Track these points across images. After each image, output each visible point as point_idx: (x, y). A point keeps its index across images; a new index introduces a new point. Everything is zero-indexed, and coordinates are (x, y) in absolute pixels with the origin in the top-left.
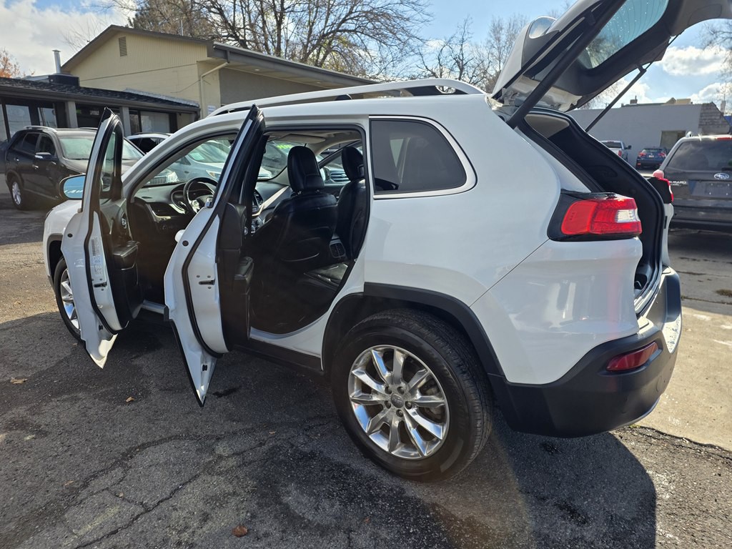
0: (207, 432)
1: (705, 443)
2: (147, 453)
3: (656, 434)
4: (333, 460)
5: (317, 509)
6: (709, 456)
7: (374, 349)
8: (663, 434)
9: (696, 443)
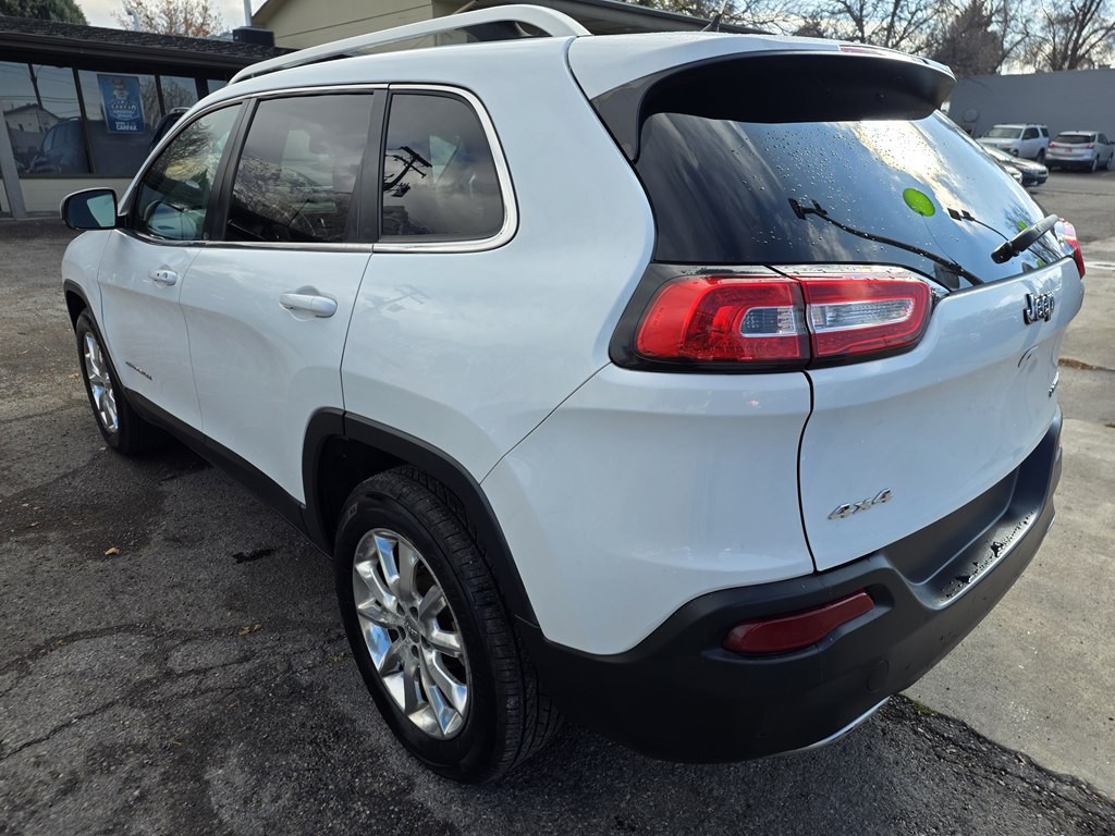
0: (179, 625)
1: (1060, 771)
2: (68, 651)
3: (963, 736)
4: (336, 705)
5: (246, 801)
6: (1054, 804)
7: (377, 533)
8: (978, 736)
9: (1039, 769)
